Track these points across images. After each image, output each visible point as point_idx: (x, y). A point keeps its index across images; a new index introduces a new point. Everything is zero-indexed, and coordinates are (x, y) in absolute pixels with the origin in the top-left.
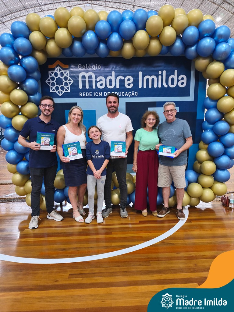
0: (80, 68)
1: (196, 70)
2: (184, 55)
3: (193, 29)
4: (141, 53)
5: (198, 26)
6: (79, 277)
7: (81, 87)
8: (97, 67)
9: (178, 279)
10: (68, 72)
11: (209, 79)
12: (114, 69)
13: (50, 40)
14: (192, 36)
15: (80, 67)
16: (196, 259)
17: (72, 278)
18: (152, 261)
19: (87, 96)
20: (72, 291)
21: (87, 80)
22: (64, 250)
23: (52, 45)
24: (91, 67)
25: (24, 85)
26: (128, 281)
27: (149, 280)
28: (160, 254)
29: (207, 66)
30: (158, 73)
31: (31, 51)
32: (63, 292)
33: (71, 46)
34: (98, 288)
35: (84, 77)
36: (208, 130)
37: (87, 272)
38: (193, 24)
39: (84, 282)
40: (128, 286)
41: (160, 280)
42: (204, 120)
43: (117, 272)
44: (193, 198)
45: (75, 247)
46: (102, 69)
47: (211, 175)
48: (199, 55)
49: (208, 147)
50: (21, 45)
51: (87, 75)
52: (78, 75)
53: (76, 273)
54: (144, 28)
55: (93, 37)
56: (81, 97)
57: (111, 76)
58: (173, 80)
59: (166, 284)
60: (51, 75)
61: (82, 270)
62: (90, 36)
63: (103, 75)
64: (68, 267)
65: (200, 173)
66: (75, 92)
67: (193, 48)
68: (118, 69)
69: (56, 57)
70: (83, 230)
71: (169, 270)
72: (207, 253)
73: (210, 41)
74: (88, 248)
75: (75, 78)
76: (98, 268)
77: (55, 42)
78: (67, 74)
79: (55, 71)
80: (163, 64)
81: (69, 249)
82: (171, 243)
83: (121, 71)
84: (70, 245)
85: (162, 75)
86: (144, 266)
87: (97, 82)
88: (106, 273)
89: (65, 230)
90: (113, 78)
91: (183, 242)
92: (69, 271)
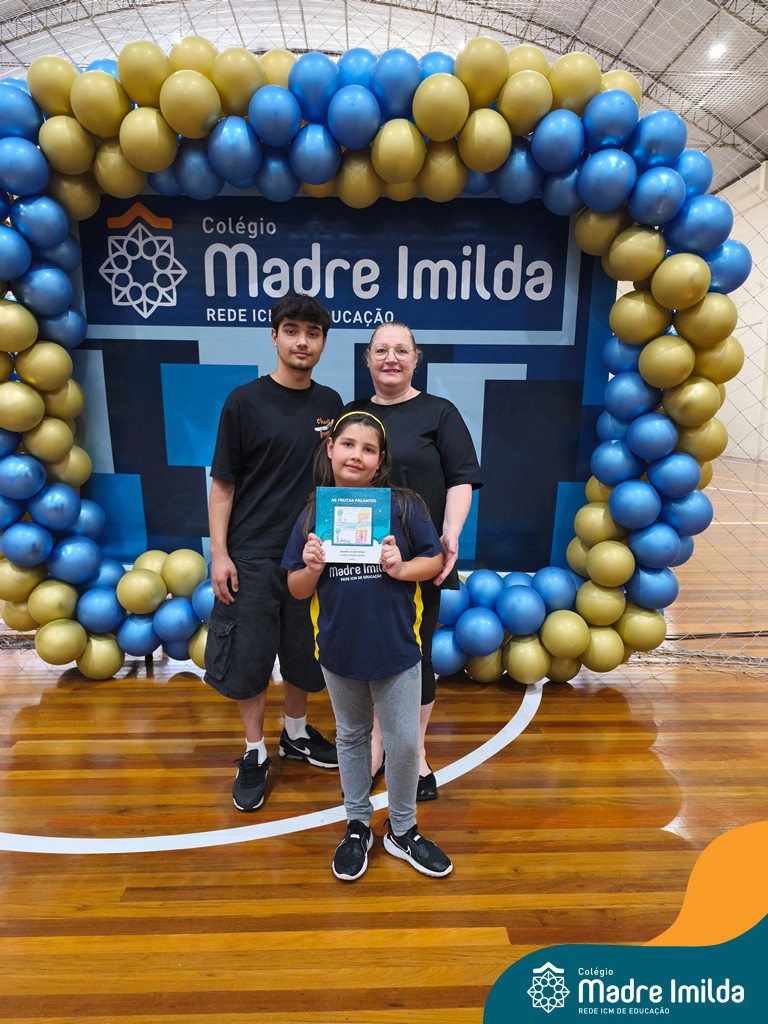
0: (209, 230)
1: (582, 252)
2: (541, 199)
3: (564, 120)
4: (401, 192)
5: (581, 111)
6: (154, 900)
7: (210, 291)
8: (265, 227)
9: (452, 912)
10: (170, 240)
12: (317, 236)
13: (107, 148)
14: (559, 143)
16: (525, 851)
17: (132, 900)
19: (230, 320)
20: (124, 941)
21: (231, 268)
22: (126, 811)
23: (110, 161)
24: (244, 228)
27: (364, 914)
30: (458, 254)
31: (46, 180)
32: (96, 942)
33: (177, 165)
34: (204, 932)
35: (220, 259)
36: (614, 442)
37: (182, 883)
38: (569, 101)
39: (164, 913)
40: (295, 930)
41: (398, 913)
43: (271, 886)
45: (162, 803)
46: (279, 236)
48: (586, 203)
49: (611, 496)
51: (231, 254)
52: (201, 251)
53: (149, 886)
54: (407, 114)
55: (243, 138)
56: (212, 323)
57: (310, 257)
58: (508, 274)
59: (412, 927)
60: (115, 250)
61: (169, 878)
62: (234, 134)
63: (283, 255)
64: (127, 864)
66: (192, 308)
67: (570, 180)
68: (327, 237)
70: (198, 748)
72: (562, 835)
73: (618, 163)
74: (201, 806)
75: (194, 262)
76: (217, 870)
77: (121, 152)
78: (167, 250)
79: (127, 238)
80: (476, 224)
81: (142, 808)
82: (461, 797)
83: (342, 241)
84: (149, 796)
85: (473, 258)
87: (262, 276)
88: (240, 887)
90: (314, 263)
91: (498, 797)
92: (128, 880)
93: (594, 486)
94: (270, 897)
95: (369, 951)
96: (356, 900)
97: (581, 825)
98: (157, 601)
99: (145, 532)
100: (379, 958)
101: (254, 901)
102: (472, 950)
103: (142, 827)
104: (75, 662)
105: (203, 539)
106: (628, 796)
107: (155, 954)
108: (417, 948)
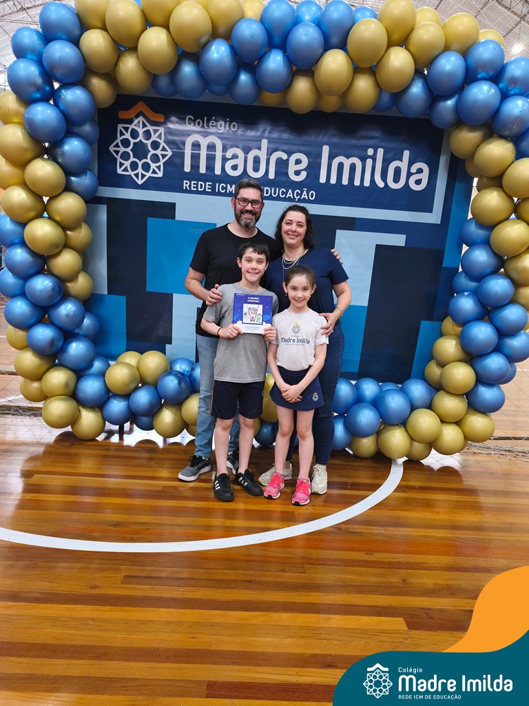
0: (189, 124)
1: (452, 154)
2: (428, 118)
3: (453, 58)
4: (331, 104)
5: (465, 53)
6: (145, 585)
7: (187, 169)
8: (230, 126)
9: (364, 606)
10: (161, 130)
11: (480, 177)
12: (266, 134)
13: (127, 54)
14: (450, 75)
15: (191, 122)
16: (409, 569)
17: (130, 584)
18: (308, 563)
19: (199, 189)
20: (128, 611)
21: (203, 153)
22: (118, 525)
23: (129, 65)
24: (215, 124)
25: (59, 151)
26: (251, 601)
27: (299, 603)
28: (328, 552)
29: (477, 147)
30: (364, 154)
31: (81, 74)
32: (107, 611)
33: (174, 72)
34: (186, 608)
35: (196, 146)
36: (466, 294)
37: (164, 575)
38: (455, 46)
39: (154, 594)
40: (251, 611)
42: (458, 269)
43: (229, 580)
44: (416, 443)
45: (143, 521)
46: (240, 132)
47: (463, 395)
48: (462, 119)
49: (462, 331)
50: (60, 58)
51: (204, 142)
52: (184, 139)
53: (140, 575)
54: (343, 46)
55: (225, 54)
56: (187, 191)
57: (260, 149)
58: (398, 171)
59: (335, 614)
60: (122, 134)
61: (154, 570)
62: (218, 52)
63: (241, 146)
64: (123, 560)
65: (437, 387)
66: (174, 178)
67: (450, 103)
68: (275, 135)
69: (138, 92)
70: (163, 487)
71: (344, 586)
72: (432, 559)
73: (489, 90)
74: (172, 525)
75: (177, 146)
76: (188, 568)
77: (138, 58)
78: (160, 136)
79: (132, 127)
80: (378, 134)
81: (129, 524)
82: (357, 531)
83: (283, 139)
84: (133, 516)
85: (374, 158)
86: (290, 574)
87: (225, 160)
88: (207, 580)
89: (125, 483)
90: (263, 155)
91: (383, 532)
92: (125, 570)
93: (448, 324)
94: (230, 588)
95: (307, 628)
96: (293, 594)
97: (447, 554)
98: (133, 386)
99: (125, 339)
100: (314, 632)
101: (219, 590)
102: (382, 632)
103: (131, 536)
104: (70, 427)
105: (167, 345)
106: (476, 537)
107: (151, 621)
108: (342, 629)
